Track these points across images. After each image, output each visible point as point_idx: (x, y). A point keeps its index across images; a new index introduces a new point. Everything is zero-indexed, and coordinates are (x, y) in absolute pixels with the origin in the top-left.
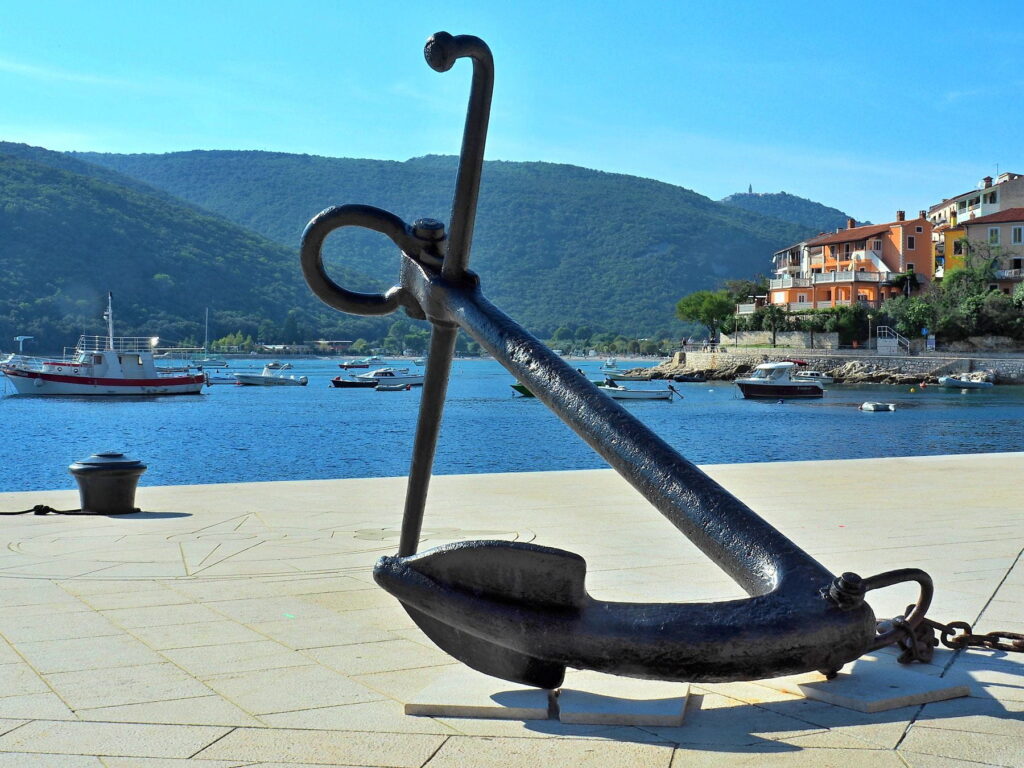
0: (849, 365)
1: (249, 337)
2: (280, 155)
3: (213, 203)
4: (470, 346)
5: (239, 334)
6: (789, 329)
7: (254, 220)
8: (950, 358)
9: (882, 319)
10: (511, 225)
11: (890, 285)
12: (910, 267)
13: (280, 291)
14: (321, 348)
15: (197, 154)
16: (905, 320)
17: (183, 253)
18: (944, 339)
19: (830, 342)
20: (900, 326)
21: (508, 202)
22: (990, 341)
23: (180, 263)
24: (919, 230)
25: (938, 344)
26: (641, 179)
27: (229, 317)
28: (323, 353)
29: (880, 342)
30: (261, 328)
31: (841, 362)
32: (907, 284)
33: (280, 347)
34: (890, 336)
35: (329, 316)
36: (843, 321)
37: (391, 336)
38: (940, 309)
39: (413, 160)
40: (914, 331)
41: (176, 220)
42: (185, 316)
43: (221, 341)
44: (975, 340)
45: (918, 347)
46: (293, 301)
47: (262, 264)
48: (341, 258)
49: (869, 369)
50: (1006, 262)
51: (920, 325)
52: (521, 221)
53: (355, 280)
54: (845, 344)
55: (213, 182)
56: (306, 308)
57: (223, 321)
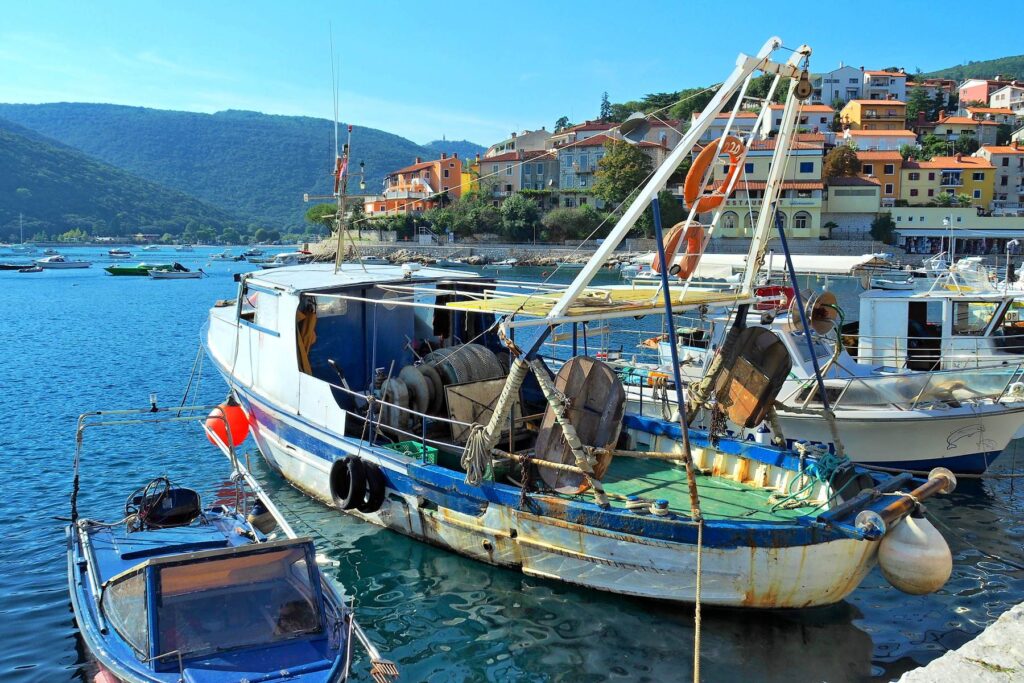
0: (400, 252)
1: (85, 232)
2: (123, 107)
3: (73, 139)
4: (242, 237)
5: (78, 230)
6: (369, 228)
7: (103, 151)
8: (459, 247)
9: (423, 222)
10: (282, 158)
11: (432, 201)
12: (446, 189)
13: (111, 200)
14: (137, 239)
15: (63, 104)
16: (436, 223)
17: (39, 174)
18: (459, 235)
19: (392, 237)
20: (433, 227)
21: (281, 142)
22: (485, 236)
23: (36, 181)
24: (452, 165)
25: (455, 238)
26: (371, 130)
27: (71, 218)
28: (139, 243)
29: (421, 237)
30: (94, 226)
31: (395, 250)
32: (443, 200)
33: (107, 239)
34: (427, 233)
35: (146, 218)
36: (399, 223)
37: (187, 231)
38: (456, 216)
39: (219, 113)
40: (441, 230)
41: (35, 151)
42: (39, 218)
43: (65, 235)
44: (477, 236)
45: (444, 240)
46: (121, 207)
47: (99, 182)
48: (166, 178)
49: (412, 254)
50: (503, 187)
51: (444, 227)
52: (289, 155)
53: (169, 193)
54: (400, 238)
55: (74, 124)
56: (131, 212)
57: (68, 221)
